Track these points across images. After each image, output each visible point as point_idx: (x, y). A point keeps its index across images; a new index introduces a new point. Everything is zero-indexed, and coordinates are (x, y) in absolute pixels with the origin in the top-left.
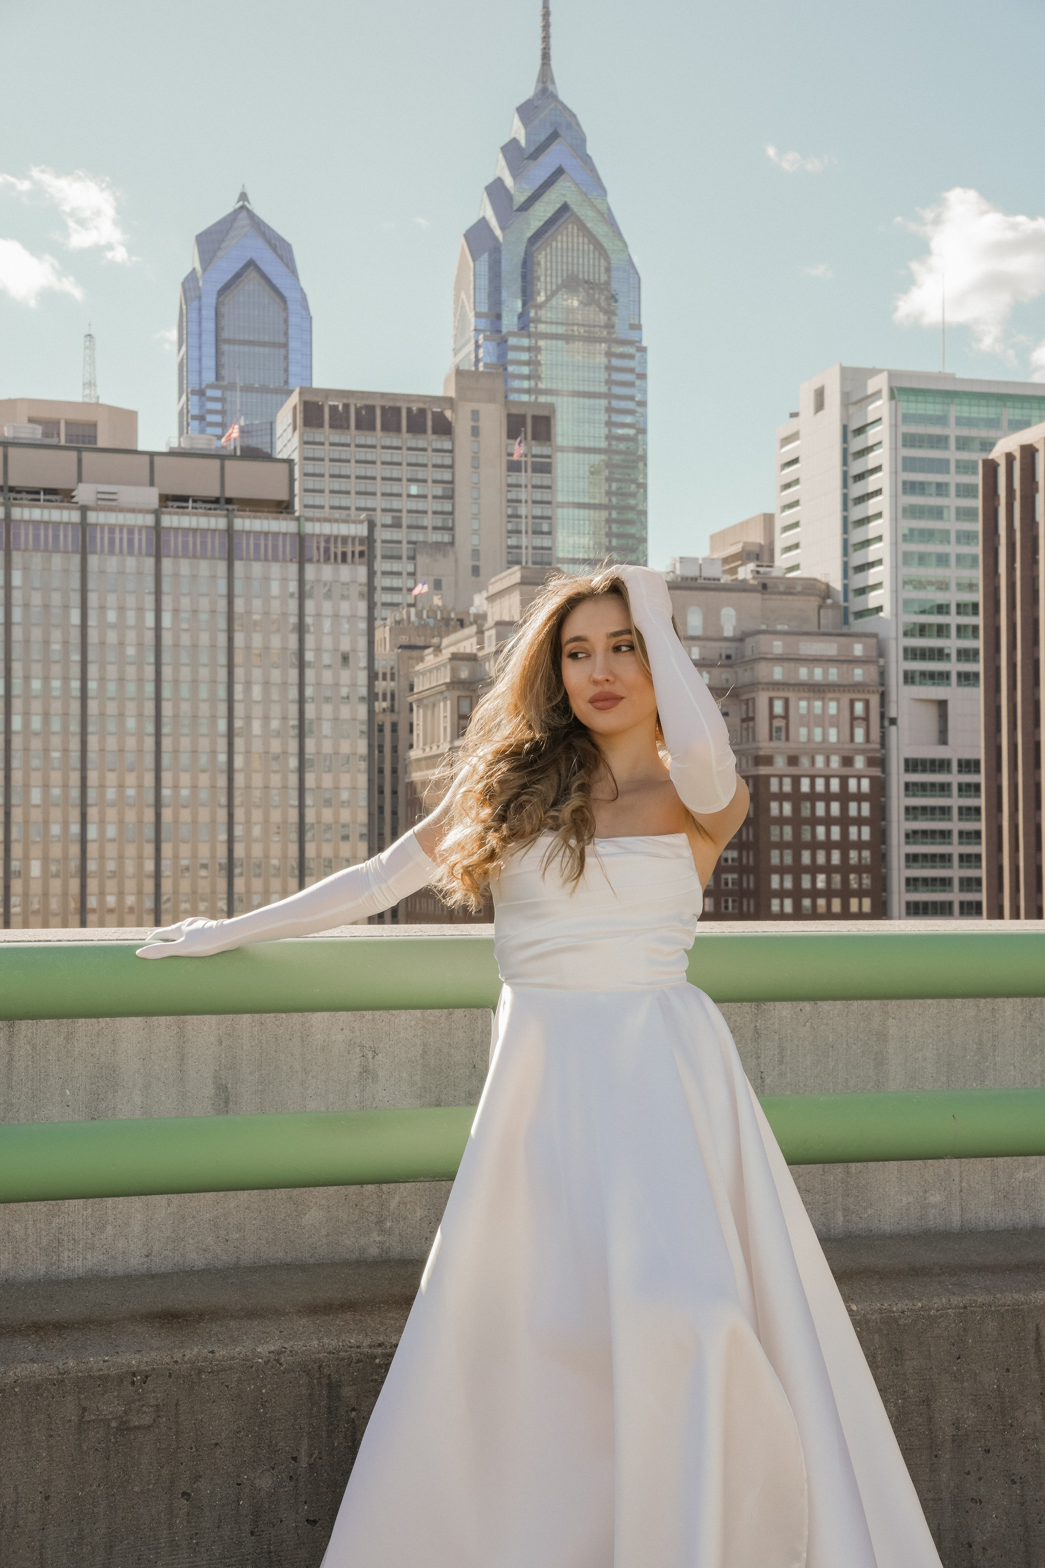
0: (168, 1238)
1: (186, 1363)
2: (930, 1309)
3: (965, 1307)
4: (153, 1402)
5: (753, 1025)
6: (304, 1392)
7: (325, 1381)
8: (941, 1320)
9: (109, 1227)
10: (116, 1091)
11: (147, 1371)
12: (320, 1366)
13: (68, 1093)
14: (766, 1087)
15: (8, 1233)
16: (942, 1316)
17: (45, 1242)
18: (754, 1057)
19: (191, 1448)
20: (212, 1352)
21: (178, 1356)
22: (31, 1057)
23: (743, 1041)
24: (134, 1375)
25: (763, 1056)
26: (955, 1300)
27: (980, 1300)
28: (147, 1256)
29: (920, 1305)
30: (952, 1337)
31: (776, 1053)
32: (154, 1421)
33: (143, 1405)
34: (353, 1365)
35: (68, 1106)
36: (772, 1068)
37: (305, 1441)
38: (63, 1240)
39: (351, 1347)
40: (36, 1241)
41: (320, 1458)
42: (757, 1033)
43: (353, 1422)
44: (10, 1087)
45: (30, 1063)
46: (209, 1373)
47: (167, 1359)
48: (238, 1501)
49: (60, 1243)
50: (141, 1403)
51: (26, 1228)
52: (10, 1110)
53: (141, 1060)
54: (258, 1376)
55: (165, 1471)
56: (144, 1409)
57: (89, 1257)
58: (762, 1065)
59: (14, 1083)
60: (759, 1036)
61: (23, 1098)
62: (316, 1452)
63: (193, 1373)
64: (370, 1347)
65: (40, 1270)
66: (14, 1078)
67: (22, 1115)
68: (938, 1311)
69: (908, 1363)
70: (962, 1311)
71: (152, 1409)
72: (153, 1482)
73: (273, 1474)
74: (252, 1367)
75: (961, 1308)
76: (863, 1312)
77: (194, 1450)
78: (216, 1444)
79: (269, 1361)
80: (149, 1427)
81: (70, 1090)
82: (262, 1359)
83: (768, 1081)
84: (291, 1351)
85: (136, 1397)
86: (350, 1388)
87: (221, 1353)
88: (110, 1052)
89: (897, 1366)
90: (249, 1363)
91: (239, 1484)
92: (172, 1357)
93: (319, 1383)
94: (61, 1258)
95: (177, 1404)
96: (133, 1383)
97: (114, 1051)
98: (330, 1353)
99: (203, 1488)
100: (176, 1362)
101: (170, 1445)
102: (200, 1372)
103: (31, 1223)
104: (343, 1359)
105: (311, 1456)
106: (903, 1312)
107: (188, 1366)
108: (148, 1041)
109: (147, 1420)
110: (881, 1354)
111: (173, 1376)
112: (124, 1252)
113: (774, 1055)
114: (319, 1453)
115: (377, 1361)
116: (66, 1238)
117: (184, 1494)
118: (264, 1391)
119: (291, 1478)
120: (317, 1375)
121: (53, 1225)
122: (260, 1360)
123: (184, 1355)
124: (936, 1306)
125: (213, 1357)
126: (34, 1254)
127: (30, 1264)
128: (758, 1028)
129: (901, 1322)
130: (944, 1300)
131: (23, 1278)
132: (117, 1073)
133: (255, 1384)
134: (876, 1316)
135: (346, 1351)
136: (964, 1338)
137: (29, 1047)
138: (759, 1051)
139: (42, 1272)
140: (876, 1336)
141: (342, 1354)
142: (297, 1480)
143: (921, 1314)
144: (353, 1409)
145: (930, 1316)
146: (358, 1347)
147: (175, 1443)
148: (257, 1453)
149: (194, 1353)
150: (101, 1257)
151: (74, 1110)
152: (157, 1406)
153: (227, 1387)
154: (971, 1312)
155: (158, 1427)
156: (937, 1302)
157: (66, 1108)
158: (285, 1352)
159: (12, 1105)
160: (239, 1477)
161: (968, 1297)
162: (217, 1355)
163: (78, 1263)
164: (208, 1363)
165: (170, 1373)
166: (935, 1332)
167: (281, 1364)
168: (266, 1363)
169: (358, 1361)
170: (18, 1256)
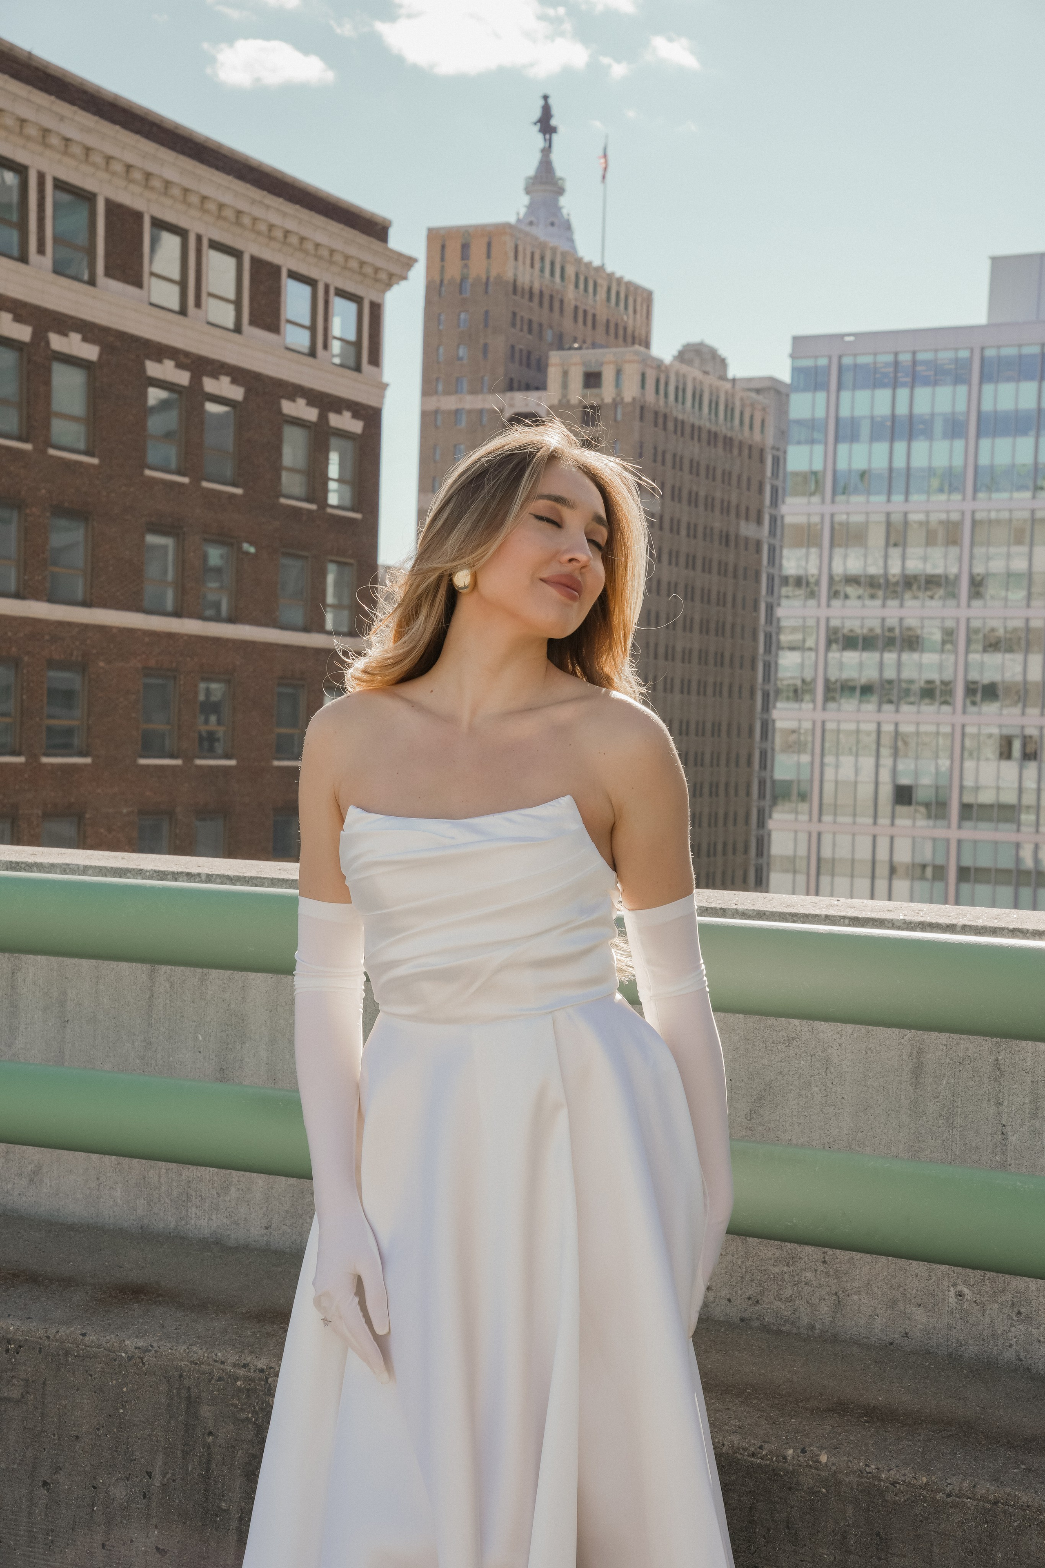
0: (287, 1212)
1: (57, 1341)
2: (938, 1491)
3: (996, 1503)
4: (23, 1375)
5: (993, 1058)
6: (163, 1400)
7: (184, 1393)
8: (953, 1510)
9: (233, 1190)
10: (244, 1043)
11: (20, 1341)
12: (181, 1376)
13: (201, 1038)
14: (1009, 1148)
15: (144, 1178)
16: (955, 1506)
17: (175, 1193)
18: (992, 1101)
19: (54, 1435)
20: (84, 1335)
21: (52, 1332)
22: (169, 995)
23: (977, 1079)
24: (9, 1342)
25: (1006, 1104)
26: (986, 1488)
27: (1024, 1498)
28: (267, 1228)
29: (924, 1480)
30: (970, 1541)
31: (1027, 1101)
32: (23, 1397)
33: (13, 1377)
34: (213, 1382)
35: (200, 1052)
36: (1019, 1121)
37: (160, 1457)
38: (191, 1195)
39: (216, 1361)
40: (168, 1191)
41: (174, 1481)
42: (998, 1069)
43: (209, 1447)
44: (150, 1025)
45: (168, 1002)
46: (76, 1356)
47: (41, 1333)
48: (93, 1506)
49: (188, 1197)
50: (13, 1374)
51: (160, 1177)
52: (150, 1049)
53: (268, 1012)
54: (121, 1372)
55: (29, 1453)
56: (15, 1381)
57: (214, 1217)
58: (1005, 1116)
59: (153, 1021)
60: (1002, 1074)
61: (161, 1037)
62: (170, 1472)
63: (60, 1353)
64: (235, 1365)
65: (170, 1223)
66: (154, 1016)
67: (159, 1056)
68: (949, 1496)
69: (896, 1559)
70: (989, 1506)
71: (22, 1383)
72: (18, 1461)
73: (127, 1486)
74: (115, 1360)
75: (989, 1502)
76: (834, 1468)
77: (56, 1437)
78: (77, 1437)
79: (133, 1357)
80: (18, 1402)
81: (202, 1035)
82: (126, 1353)
83: (1013, 1139)
84: (156, 1351)
85: (9, 1366)
86: (209, 1408)
87: (92, 1337)
88: (240, 998)
89: (880, 1559)
90: (113, 1355)
91: (95, 1488)
92: (46, 1332)
93: (178, 1394)
94: (189, 1214)
95: (44, 1383)
96: (7, 1351)
97: (243, 998)
98: (193, 1362)
99: (61, 1481)
100: (48, 1337)
101: (35, 1426)
102: (67, 1353)
103: (164, 1171)
104: (204, 1373)
105: (164, 1477)
106: (894, 1484)
107: (57, 1344)
108: (276, 991)
109: (15, 1393)
110: (856, 1535)
111: (43, 1352)
112: (246, 1220)
113: (1024, 1103)
114: (173, 1474)
115: (239, 1383)
116: (194, 1194)
117: (45, 1484)
118: (125, 1389)
119: (145, 1496)
120: (176, 1386)
121: (183, 1177)
122: (123, 1355)
123: (58, 1332)
124: (949, 1488)
125: (82, 1340)
126: (166, 1205)
127: (162, 1214)
128: (1001, 1062)
129: (889, 1497)
130: (966, 1485)
131: (156, 1228)
132: (245, 1023)
133: (117, 1380)
134: (853, 1479)
135: (209, 1365)
136: (988, 1548)
137: (168, 985)
138: (1000, 1095)
139: (172, 1225)
140: (850, 1510)
141: (204, 1367)
142: (150, 1498)
143: (921, 1494)
144: (210, 1433)
145: (934, 1498)
146: (223, 1363)
147: (40, 1425)
148: (113, 1457)
149: (68, 1332)
150: (225, 1221)
151: (204, 1058)
152: (27, 1380)
153: (91, 1376)
154: (1005, 1512)
155: (26, 1404)
156: (955, 1483)
157: (198, 1054)
158: (150, 1351)
159: (150, 1043)
160: (95, 1479)
161: (1008, 1490)
162: (87, 1338)
163: (203, 1222)
164: (75, 1346)
165: (41, 1348)
166: (942, 1526)
167: (143, 1364)
168: (130, 1358)
169: (220, 1379)
170: (152, 1203)
